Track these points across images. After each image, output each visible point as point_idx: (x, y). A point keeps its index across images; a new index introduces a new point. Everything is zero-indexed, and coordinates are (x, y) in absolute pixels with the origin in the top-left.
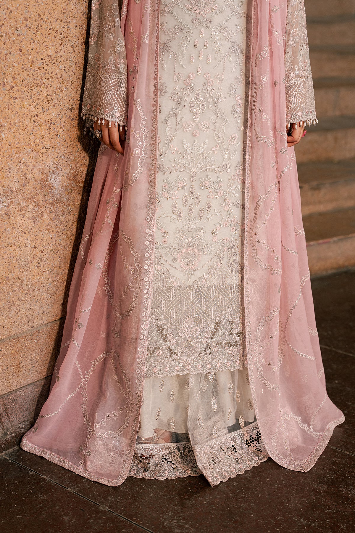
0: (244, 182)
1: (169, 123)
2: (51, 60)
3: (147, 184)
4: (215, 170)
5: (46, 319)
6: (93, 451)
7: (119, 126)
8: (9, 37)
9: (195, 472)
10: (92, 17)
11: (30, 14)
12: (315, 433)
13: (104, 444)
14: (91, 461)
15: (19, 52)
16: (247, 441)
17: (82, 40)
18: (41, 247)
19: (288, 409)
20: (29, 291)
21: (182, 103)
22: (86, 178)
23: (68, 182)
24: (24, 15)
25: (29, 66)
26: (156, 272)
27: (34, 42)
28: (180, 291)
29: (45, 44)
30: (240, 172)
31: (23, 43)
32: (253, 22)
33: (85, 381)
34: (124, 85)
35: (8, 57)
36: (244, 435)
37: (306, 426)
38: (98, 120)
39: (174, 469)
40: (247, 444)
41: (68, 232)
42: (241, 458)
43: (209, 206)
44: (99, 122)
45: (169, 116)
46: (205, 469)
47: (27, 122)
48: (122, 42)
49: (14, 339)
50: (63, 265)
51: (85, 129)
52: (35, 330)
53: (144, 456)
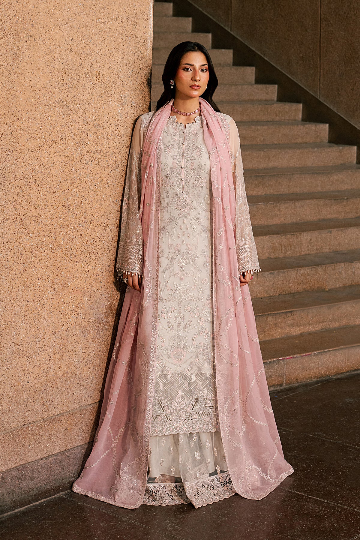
0: (212, 307)
1: (165, 273)
2: (98, 239)
3: (153, 309)
4: (194, 300)
5: (90, 401)
6: (120, 489)
7: (138, 275)
8: (75, 229)
9: (186, 501)
10: (123, 213)
11: (87, 215)
12: (271, 480)
13: (126, 484)
14: (118, 496)
15: (80, 236)
16: (222, 483)
17: (117, 225)
18: (88, 352)
19: (250, 461)
20: (80, 381)
21: (174, 260)
22: (118, 307)
23: (106, 310)
24: (84, 216)
25: (85, 243)
26: (157, 365)
27: (89, 230)
28: (173, 377)
29: (95, 230)
30: (210, 301)
31: (83, 231)
32: (213, 214)
33: (115, 443)
34: (141, 251)
35: (74, 239)
36: (220, 479)
37: (265, 475)
38: (125, 272)
39: (172, 499)
40: (222, 485)
41: (105, 343)
42: (217, 493)
43: (190, 322)
44: (127, 273)
45: (166, 268)
46: (192, 498)
47: (83, 275)
48: (140, 227)
49: (70, 413)
50: (102, 365)
51: (118, 277)
52: (83, 408)
53: (153, 491)
